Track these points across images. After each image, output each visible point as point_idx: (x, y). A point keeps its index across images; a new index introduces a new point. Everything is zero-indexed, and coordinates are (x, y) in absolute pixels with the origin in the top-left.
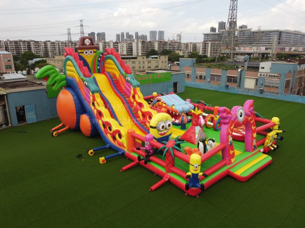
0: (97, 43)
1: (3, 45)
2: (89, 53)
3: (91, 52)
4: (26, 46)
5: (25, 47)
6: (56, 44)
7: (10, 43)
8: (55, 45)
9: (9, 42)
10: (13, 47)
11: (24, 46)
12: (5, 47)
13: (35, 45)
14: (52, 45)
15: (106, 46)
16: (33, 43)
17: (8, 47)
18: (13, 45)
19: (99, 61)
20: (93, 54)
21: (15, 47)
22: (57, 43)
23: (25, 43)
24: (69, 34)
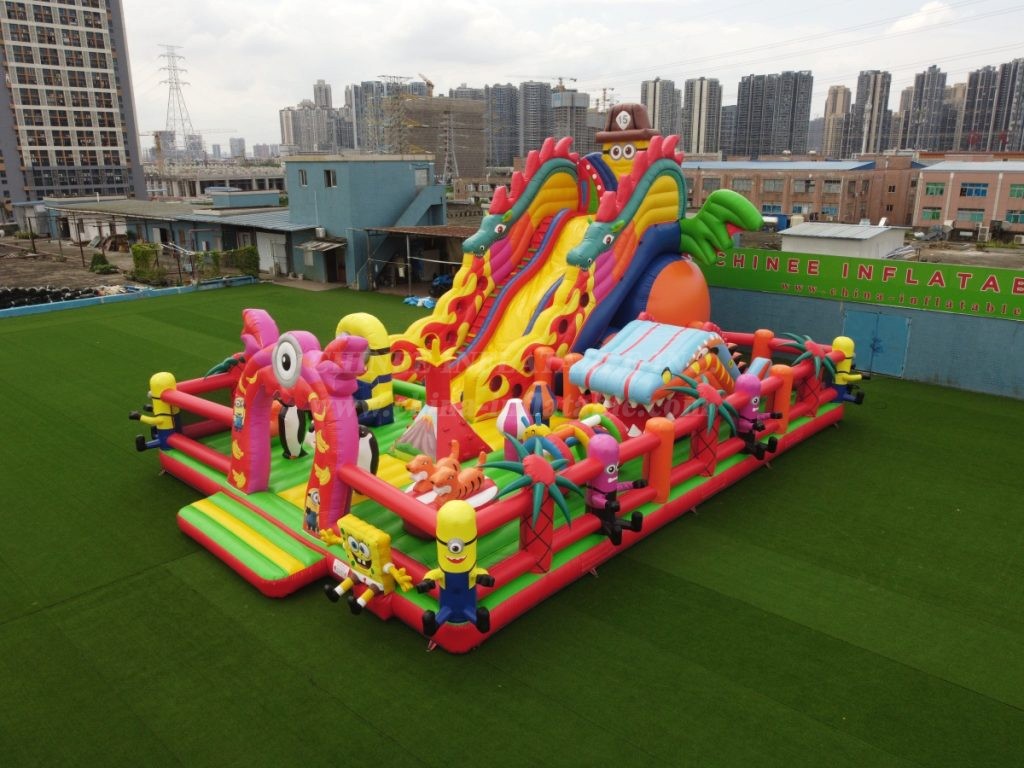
2: (622, 155)
3: (629, 152)
20: (634, 157)
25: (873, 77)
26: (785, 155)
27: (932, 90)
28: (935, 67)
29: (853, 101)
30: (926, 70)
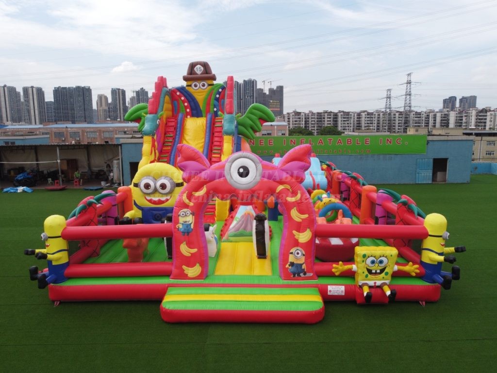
0: (447, 113)
1: (302, 118)
2: (200, 87)
3: (204, 85)
4: (332, 119)
5: (330, 121)
6: (375, 115)
7: (312, 115)
8: (372, 118)
9: (310, 114)
10: (314, 121)
11: (328, 119)
12: (305, 121)
13: (344, 118)
14: (368, 118)
15: (462, 117)
16: (342, 115)
17: (308, 121)
18: (314, 118)
19: (217, 99)
20: (207, 88)
21: (317, 121)
22: (377, 114)
23: (331, 115)
24: (389, 97)
25: (117, 91)
26: (108, 121)
27: (143, 98)
28: (142, 88)
29: (110, 101)
30: (140, 89)
